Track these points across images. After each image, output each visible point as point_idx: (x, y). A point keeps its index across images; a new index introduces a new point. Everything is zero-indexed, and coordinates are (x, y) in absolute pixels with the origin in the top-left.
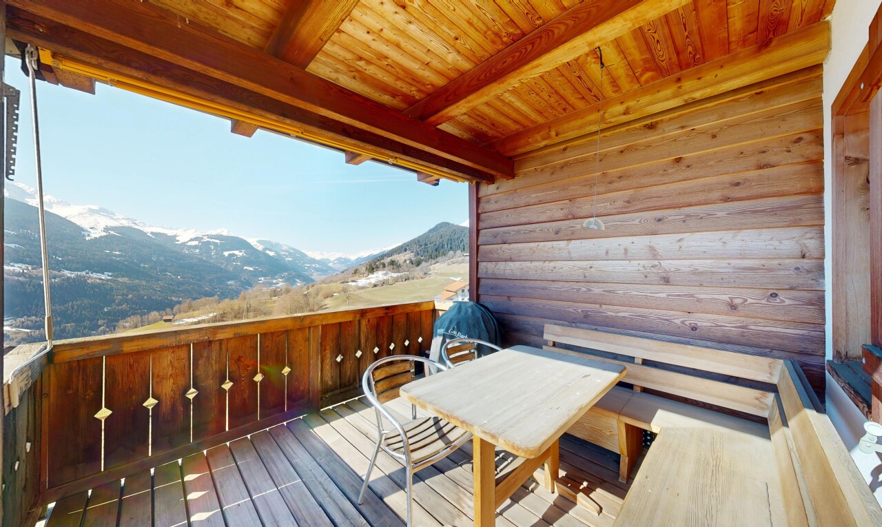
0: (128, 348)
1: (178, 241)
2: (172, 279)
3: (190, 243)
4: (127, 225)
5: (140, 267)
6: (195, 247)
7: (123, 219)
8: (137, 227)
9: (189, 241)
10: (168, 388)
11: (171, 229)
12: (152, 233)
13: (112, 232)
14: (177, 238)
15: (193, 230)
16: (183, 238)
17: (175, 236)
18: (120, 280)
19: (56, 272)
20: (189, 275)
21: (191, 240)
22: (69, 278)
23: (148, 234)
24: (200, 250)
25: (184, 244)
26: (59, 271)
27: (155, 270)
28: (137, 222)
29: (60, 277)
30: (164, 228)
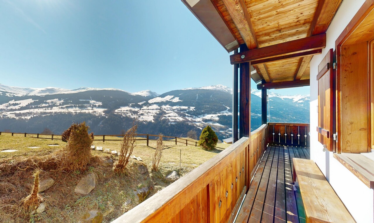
0: (277, 125)
1: (294, 101)
2: (291, 118)
3: (299, 102)
4: (275, 96)
5: (279, 112)
6: (302, 103)
7: (274, 94)
8: (278, 97)
9: (299, 101)
10: (282, 132)
11: (291, 96)
12: (284, 99)
13: (270, 100)
14: (293, 100)
15: (301, 95)
16: (295, 100)
17: (293, 99)
18: (273, 117)
19: (256, 114)
20: (299, 117)
21: (300, 100)
22: (259, 116)
23: (282, 99)
24: (304, 105)
25: (296, 102)
26: (257, 114)
27: (285, 114)
28: (278, 95)
29: (257, 116)
30: (288, 96)
